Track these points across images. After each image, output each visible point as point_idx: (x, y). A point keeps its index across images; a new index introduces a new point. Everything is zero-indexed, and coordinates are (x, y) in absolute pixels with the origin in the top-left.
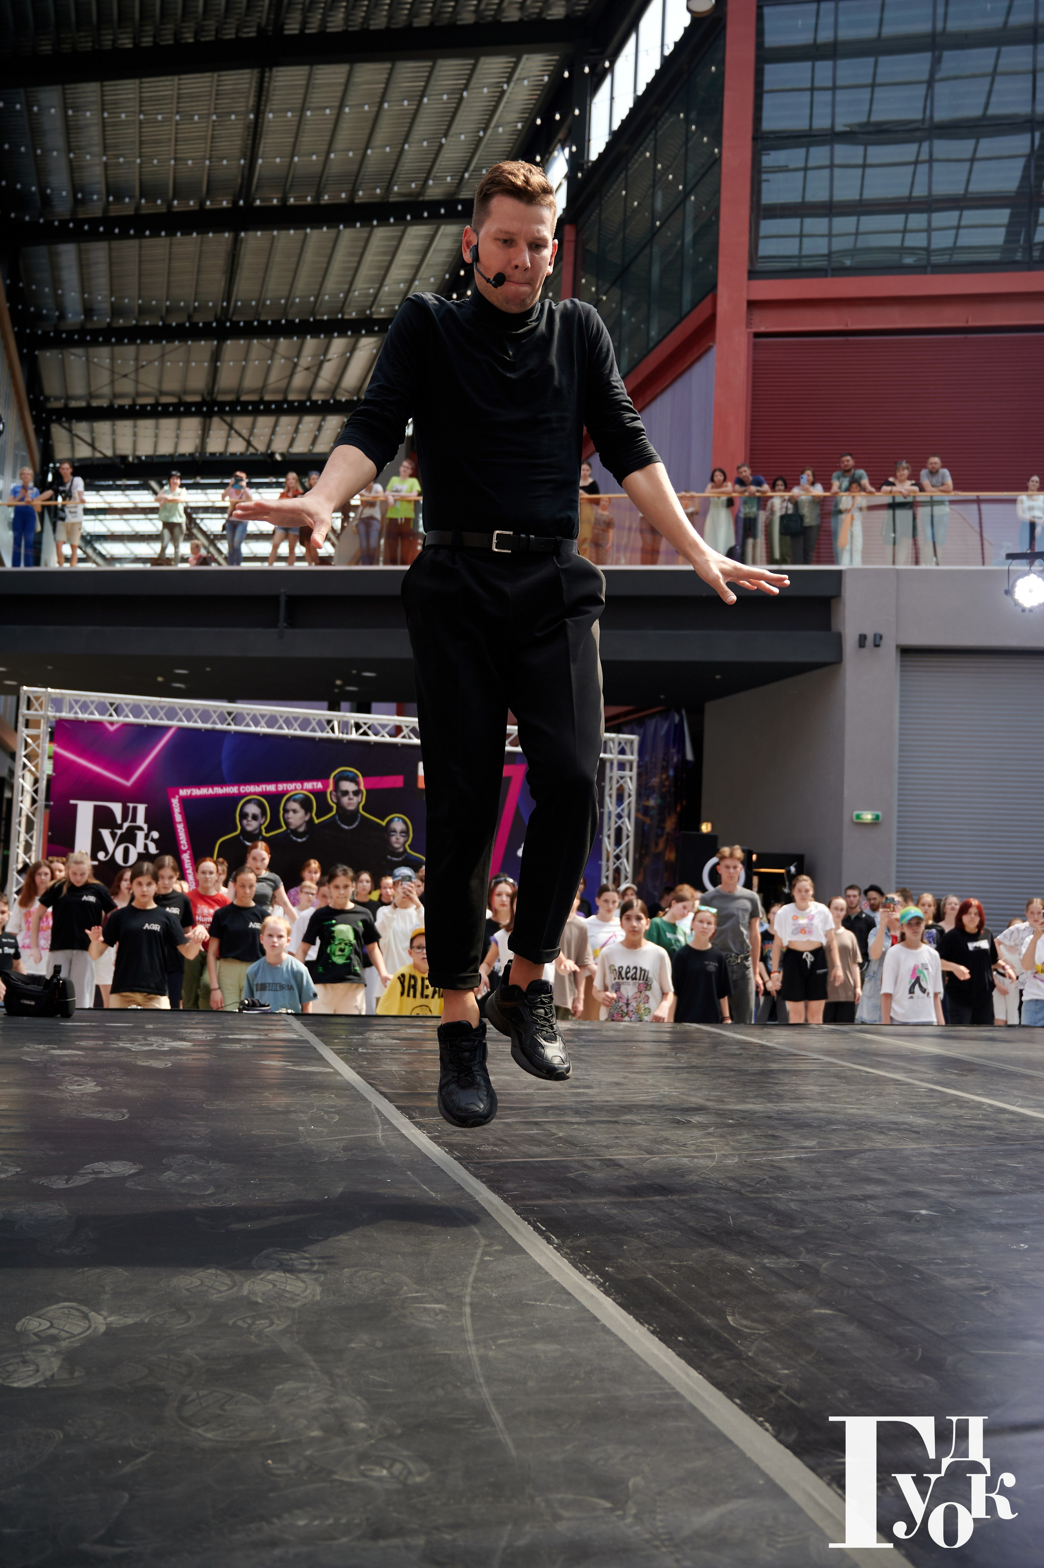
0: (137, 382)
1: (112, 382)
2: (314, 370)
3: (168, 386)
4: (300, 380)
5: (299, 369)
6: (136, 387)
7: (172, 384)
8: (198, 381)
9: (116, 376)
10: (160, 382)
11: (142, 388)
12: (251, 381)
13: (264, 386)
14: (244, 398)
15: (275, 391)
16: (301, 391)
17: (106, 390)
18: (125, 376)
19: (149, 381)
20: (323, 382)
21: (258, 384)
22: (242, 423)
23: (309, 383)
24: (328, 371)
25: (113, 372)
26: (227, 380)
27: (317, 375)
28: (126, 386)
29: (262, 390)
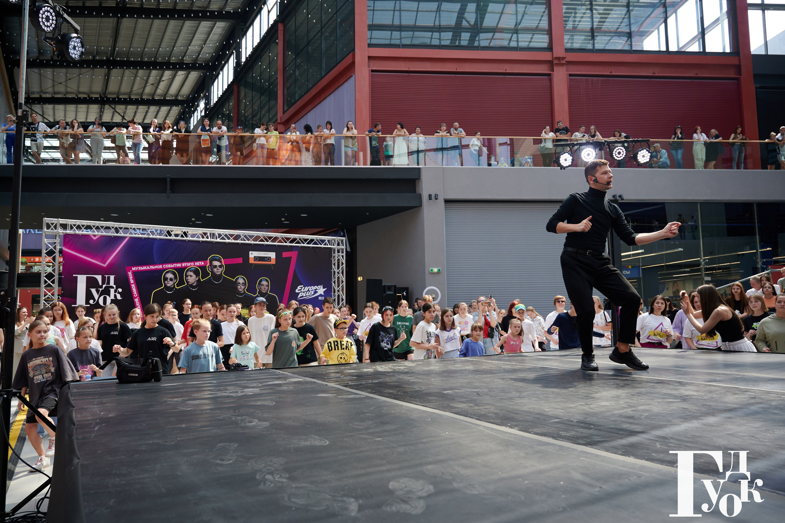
0: (66, 86)
1: (53, 86)
2: (156, 85)
3: (81, 90)
4: (148, 89)
5: (148, 84)
6: (66, 89)
7: (84, 88)
8: (98, 87)
9: (56, 83)
10: (78, 87)
11: (69, 90)
12: (125, 88)
13: (131, 91)
14: (120, 97)
15: (136, 94)
16: (149, 95)
17: (50, 90)
18: (61, 83)
19: (73, 87)
20: (159, 91)
21: (128, 90)
22: (120, 108)
23: (153, 91)
24: (162, 86)
25: (53, 81)
26: (113, 87)
27: (157, 87)
28: (61, 88)
29: (130, 93)
